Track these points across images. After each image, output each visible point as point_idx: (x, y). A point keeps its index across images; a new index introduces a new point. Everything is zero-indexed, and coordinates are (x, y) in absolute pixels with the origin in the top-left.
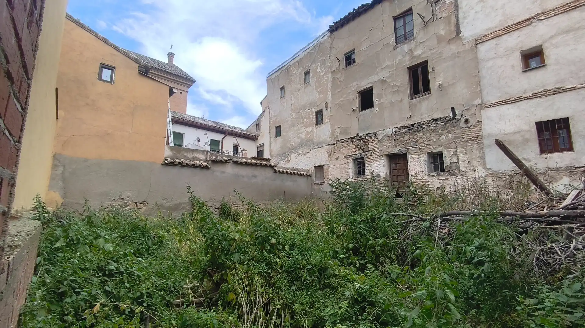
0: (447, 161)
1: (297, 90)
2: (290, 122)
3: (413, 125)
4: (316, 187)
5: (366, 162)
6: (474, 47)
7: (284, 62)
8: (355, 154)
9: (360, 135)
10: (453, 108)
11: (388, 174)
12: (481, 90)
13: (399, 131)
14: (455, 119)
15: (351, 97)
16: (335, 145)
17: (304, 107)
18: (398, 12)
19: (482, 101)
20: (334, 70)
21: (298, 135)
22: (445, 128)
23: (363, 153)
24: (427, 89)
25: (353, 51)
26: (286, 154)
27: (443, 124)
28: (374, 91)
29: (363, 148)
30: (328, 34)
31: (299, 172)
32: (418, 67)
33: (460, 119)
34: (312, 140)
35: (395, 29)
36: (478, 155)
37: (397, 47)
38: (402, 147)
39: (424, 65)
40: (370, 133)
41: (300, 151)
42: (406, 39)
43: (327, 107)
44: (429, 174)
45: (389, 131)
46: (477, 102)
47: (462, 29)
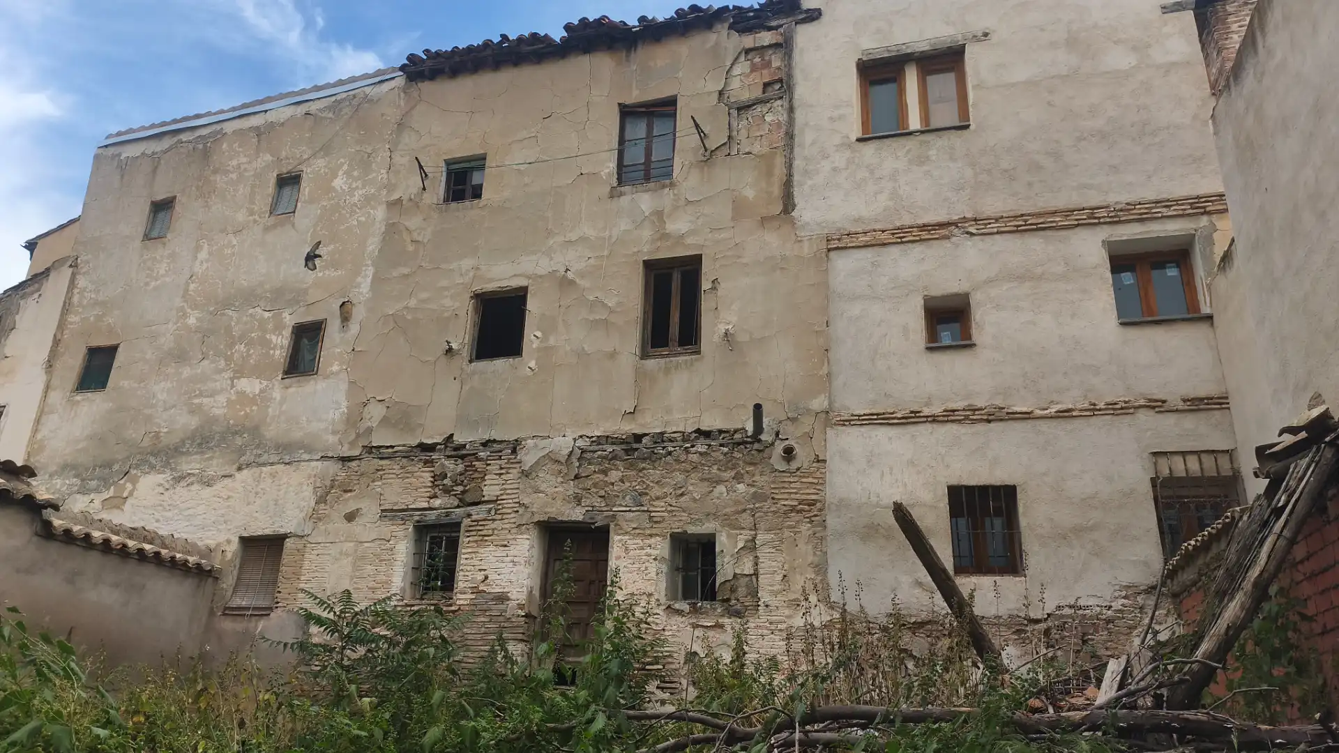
0: (726, 568)
1: (230, 229)
2: (167, 341)
3: (638, 438)
4: (228, 625)
5: (463, 540)
6: (824, 255)
7: (198, 116)
8: (425, 505)
9: (459, 439)
10: (758, 408)
11: (536, 593)
12: (829, 375)
13: (594, 448)
14: (759, 441)
15: (447, 302)
16: (354, 464)
17: (249, 297)
18: (635, 96)
19: (830, 405)
20: (400, 200)
21: (196, 401)
22: (729, 464)
23: (458, 507)
24: (690, 337)
25: (479, 162)
26: (116, 467)
27: (726, 450)
28: (532, 305)
29: (460, 488)
30: (400, 81)
31: (164, 552)
32: (672, 268)
33: (772, 444)
34: (255, 431)
35: (622, 141)
36: (810, 559)
37: (621, 194)
38: (598, 503)
39: (691, 267)
40: (495, 441)
41: (190, 465)
42: (647, 178)
43: (345, 318)
44: (669, 607)
45: (563, 444)
46: (819, 403)
47: (798, 199)
